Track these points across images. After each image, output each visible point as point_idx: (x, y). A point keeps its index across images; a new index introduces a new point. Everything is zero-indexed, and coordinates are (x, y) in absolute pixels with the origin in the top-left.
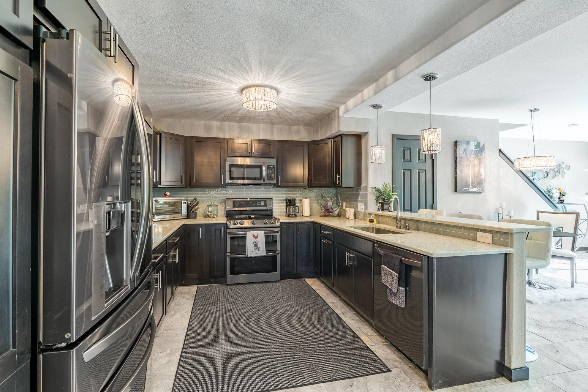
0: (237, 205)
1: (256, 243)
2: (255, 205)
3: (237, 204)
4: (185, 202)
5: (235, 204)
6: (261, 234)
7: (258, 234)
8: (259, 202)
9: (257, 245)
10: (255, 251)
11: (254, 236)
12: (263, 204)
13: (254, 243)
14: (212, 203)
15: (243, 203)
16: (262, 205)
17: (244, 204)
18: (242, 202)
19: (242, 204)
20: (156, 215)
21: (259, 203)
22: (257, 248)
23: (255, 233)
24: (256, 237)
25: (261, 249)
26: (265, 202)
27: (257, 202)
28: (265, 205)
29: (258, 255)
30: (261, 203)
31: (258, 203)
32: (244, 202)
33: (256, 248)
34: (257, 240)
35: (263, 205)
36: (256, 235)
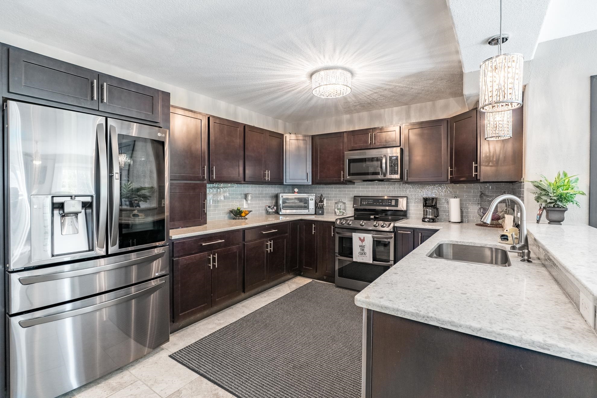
0: (364, 204)
1: (362, 247)
2: (384, 204)
3: (365, 202)
4: (313, 199)
5: (363, 202)
6: (369, 238)
7: (364, 237)
8: (390, 201)
9: (363, 250)
10: (361, 255)
11: (360, 238)
12: (393, 203)
13: (360, 246)
14: (340, 201)
15: (371, 201)
16: (392, 204)
17: (372, 202)
18: (370, 200)
19: (370, 202)
20: (283, 209)
21: (390, 202)
22: (364, 253)
23: (362, 235)
24: (362, 240)
25: (368, 254)
26: (397, 201)
27: (387, 201)
28: (396, 205)
29: (364, 261)
30: (391, 203)
31: (389, 202)
32: (372, 201)
33: (363, 253)
34: (364, 244)
35: (394, 204)
36: (362, 239)
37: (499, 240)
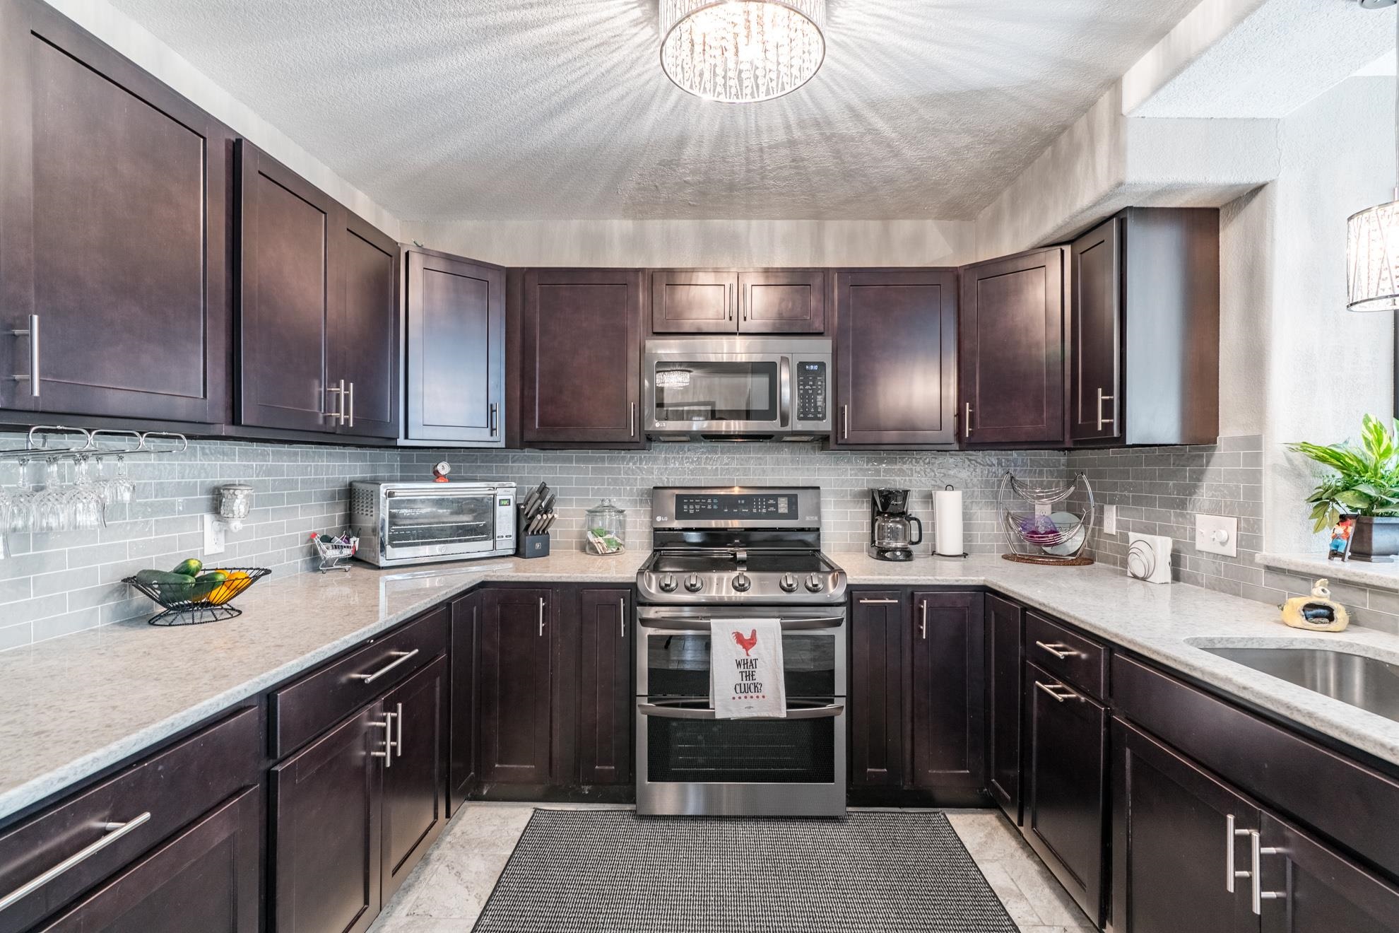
0: (691, 512)
1: (747, 667)
2: (755, 511)
3: (691, 507)
4: (509, 500)
5: (685, 507)
6: (769, 630)
7: (754, 632)
8: (771, 502)
9: (750, 676)
10: (742, 696)
11: (739, 638)
12: (783, 507)
13: (739, 664)
14: (606, 504)
15: (712, 504)
16: (781, 511)
17: (715, 507)
18: (709, 501)
19: (709, 507)
20: (394, 546)
21: (772, 505)
22: (752, 687)
23: (745, 625)
24: (747, 643)
25: (767, 689)
26: (793, 502)
27: (762, 501)
28: (793, 514)
29: (755, 715)
30: (776, 506)
31: (768, 506)
32: (715, 501)
33: (749, 686)
34: (753, 653)
35: (786, 511)
36: (747, 636)
37: (1300, 620)
